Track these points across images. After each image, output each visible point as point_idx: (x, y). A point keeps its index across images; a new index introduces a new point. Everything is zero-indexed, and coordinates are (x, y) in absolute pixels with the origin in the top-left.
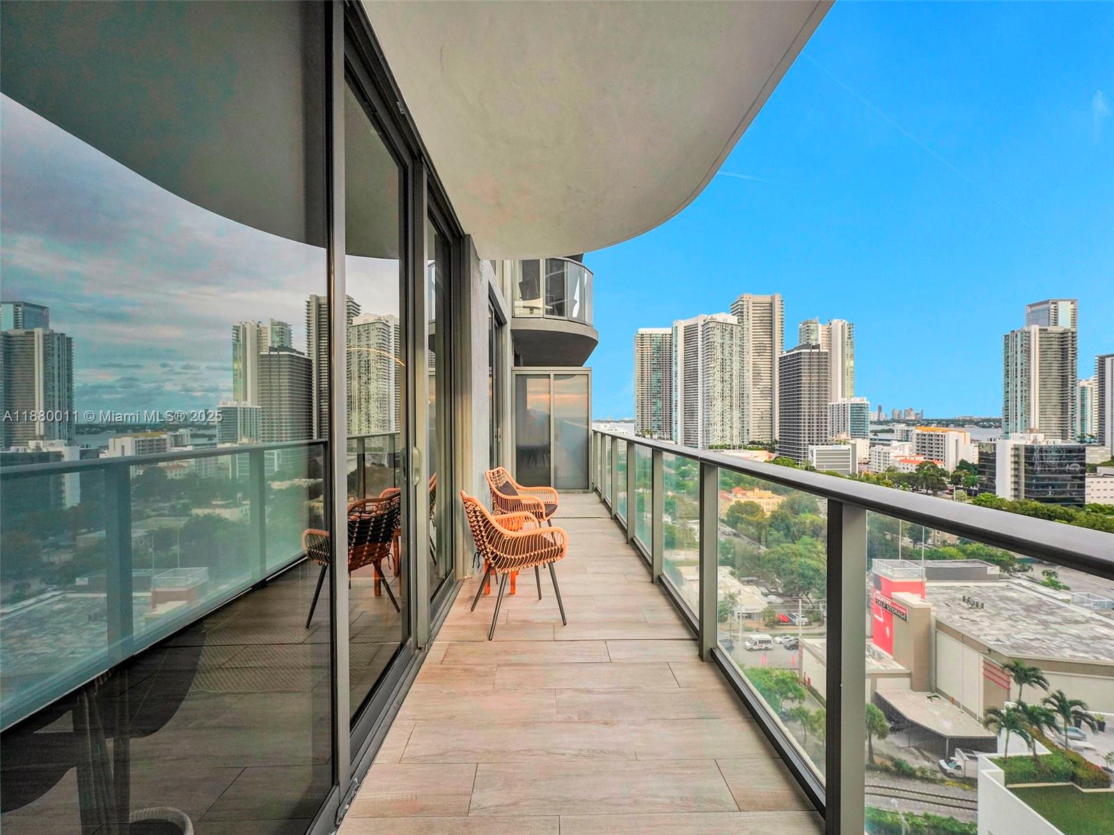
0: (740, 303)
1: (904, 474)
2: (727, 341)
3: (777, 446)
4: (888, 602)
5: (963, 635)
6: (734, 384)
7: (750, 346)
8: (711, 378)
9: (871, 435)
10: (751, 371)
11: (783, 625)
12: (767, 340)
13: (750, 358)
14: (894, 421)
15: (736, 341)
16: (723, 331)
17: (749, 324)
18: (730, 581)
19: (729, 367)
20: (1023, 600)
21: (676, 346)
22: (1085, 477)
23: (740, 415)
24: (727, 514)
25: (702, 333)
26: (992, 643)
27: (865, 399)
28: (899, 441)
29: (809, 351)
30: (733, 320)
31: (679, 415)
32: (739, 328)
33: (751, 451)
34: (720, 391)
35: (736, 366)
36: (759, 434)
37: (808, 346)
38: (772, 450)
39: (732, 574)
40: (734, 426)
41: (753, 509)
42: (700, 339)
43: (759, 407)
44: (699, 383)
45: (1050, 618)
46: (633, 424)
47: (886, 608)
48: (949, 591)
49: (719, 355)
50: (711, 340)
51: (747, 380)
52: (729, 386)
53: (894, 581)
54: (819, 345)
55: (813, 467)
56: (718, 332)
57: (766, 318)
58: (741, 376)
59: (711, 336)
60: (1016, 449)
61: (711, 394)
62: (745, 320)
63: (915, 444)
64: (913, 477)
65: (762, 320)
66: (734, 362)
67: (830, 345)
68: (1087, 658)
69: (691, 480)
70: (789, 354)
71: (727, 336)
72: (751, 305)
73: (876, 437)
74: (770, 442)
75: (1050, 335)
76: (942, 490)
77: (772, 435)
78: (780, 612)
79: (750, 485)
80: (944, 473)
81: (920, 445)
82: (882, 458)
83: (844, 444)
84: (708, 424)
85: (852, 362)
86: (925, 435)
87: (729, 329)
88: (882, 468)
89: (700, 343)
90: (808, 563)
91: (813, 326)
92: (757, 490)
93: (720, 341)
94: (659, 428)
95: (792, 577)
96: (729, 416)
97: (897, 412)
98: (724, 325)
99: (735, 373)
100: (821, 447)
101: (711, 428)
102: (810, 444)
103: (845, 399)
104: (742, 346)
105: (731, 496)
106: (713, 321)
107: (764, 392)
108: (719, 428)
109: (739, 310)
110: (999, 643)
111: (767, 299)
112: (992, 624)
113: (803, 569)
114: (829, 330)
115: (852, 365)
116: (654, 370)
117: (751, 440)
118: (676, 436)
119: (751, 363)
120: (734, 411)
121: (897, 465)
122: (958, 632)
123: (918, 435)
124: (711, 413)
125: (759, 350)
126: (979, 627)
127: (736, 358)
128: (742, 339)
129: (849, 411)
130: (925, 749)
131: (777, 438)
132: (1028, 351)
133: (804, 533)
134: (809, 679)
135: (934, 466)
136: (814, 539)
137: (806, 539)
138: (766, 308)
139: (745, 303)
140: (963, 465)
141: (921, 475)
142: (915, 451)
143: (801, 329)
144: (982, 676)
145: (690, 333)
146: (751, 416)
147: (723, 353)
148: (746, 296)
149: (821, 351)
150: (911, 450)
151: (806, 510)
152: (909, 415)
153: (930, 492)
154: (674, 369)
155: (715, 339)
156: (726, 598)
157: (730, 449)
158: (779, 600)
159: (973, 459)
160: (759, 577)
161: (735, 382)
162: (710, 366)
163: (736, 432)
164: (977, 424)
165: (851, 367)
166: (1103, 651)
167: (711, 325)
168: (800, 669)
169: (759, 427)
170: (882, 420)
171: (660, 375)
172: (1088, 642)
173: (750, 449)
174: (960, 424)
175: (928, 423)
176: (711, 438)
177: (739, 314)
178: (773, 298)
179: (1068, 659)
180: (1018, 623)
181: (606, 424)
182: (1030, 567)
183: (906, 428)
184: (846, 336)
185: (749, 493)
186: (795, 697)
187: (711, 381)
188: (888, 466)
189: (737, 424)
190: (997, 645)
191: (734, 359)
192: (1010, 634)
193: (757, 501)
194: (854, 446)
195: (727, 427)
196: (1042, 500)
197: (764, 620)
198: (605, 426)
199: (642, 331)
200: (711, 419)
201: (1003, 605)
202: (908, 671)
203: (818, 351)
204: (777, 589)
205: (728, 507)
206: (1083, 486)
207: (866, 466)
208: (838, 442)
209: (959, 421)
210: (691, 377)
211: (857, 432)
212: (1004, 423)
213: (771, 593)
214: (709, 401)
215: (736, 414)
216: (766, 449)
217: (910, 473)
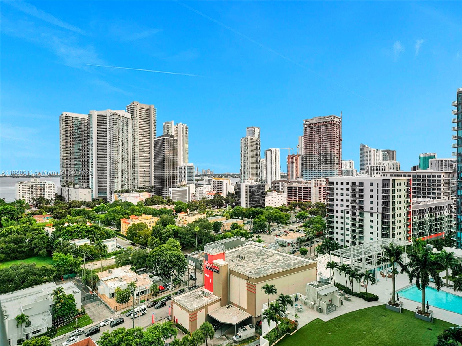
0: (132, 106)
1: (209, 200)
2: (125, 128)
3: (153, 189)
4: (211, 266)
5: (240, 273)
6: (129, 153)
7: (138, 132)
8: (115, 149)
9: (195, 182)
10: (139, 147)
11: (162, 292)
12: (147, 130)
13: (138, 139)
14: (203, 175)
15: (130, 128)
16: (123, 121)
17: (138, 119)
18: (131, 274)
19: (126, 143)
20: (255, 251)
21: (92, 127)
22: (265, 197)
23: (132, 172)
24: (127, 232)
25: (109, 121)
26: (249, 274)
27: (193, 164)
28: (206, 184)
29: (169, 138)
30: (129, 115)
31: (94, 171)
32: (132, 121)
33: (139, 193)
34: (121, 157)
35: (130, 143)
36: (143, 183)
37: (168, 135)
38: (150, 192)
39: (132, 269)
40: (129, 179)
41: (142, 226)
42: (108, 125)
43: (143, 168)
44: (107, 152)
45: (264, 257)
46: (60, 178)
47: (210, 269)
48: (232, 254)
49: (120, 135)
50: (115, 126)
51: (137, 152)
52: (126, 154)
53: (213, 255)
54: (173, 135)
55: (171, 200)
56: (119, 122)
57: (146, 118)
58: (133, 149)
59: (115, 123)
60: (246, 186)
61: (115, 159)
62: (135, 117)
63: (212, 186)
64: (213, 201)
65: (144, 118)
66: (129, 141)
67: (177, 136)
68: (275, 271)
69: (103, 213)
70: (159, 139)
71: (125, 125)
72: (138, 109)
73: (197, 183)
74: (149, 187)
75: (254, 141)
76: (222, 206)
77: (150, 183)
78: (160, 284)
79: (140, 213)
80: (223, 199)
81: (214, 186)
82: (200, 193)
83: (185, 187)
84: (114, 177)
85: (187, 146)
86: (216, 181)
87: (126, 120)
88: (200, 198)
89: (108, 127)
90: (174, 253)
91: (170, 125)
92: (144, 215)
93: (120, 127)
94: (80, 180)
95: (166, 263)
96: (126, 173)
97: (204, 171)
98: (123, 118)
99: (129, 147)
100: (174, 189)
101: (115, 180)
102: (169, 188)
103: (185, 164)
104: (133, 132)
105: (129, 221)
106: (116, 114)
107: (146, 159)
108: (120, 180)
109: (132, 110)
110: (251, 273)
111: (147, 107)
112: (248, 265)
113: (171, 258)
114: (177, 128)
115: (187, 147)
116: (76, 142)
117: (139, 186)
118: (92, 186)
119: (139, 142)
120: (129, 170)
121: (206, 196)
122: (238, 273)
123: (213, 181)
124: (115, 171)
125: (143, 135)
126: (244, 268)
127: (130, 138)
128: (133, 127)
129: (186, 170)
130: (227, 334)
131: (153, 185)
132: (247, 146)
133: (170, 237)
134: (177, 319)
135: (220, 195)
136: (174, 239)
137: (171, 240)
138: (146, 112)
139: (135, 107)
140: (229, 194)
141: (216, 200)
142: (212, 189)
143: (164, 126)
144: (246, 290)
145: (101, 120)
146: (139, 172)
147: (122, 134)
148: (135, 103)
149: (174, 139)
150: (211, 189)
151: (170, 223)
152: (209, 172)
153: (219, 207)
154: (90, 142)
155: (117, 126)
156: (129, 286)
157: (127, 192)
158: (158, 278)
159: (232, 191)
160: (147, 267)
161: (130, 152)
162: (115, 142)
163: (130, 182)
164: (231, 176)
165: (187, 148)
166: (279, 266)
167: (115, 117)
168: (172, 316)
169: (143, 179)
170: (198, 174)
171: (80, 145)
172: (275, 263)
173: (139, 192)
174: (226, 176)
175: (215, 176)
176: (115, 186)
177: (131, 113)
178: (150, 107)
179: (272, 273)
180: (255, 262)
181: (36, 178)
182: (253, 235)
183: (209, 178)
184: (185, 132)
185: (140, 218)
186: (172, 335)
187: (115, 151)
188: (202, 197)
189: (131, 178)
190: (251, 274)
191: (129, 138)
192: (254, 268)
193: (144, 222)
194: (189, 187)
195: (125, 179)
196: (254, 207)
197: (151, 292)
198: (35, 180)
199: (65, 114)
200: (115, 174)
201: (250, 255)
202: (220, 298)
203: (172, 138)
204: (157, 272)
205: (128, 228)
206: (264, 200)
207: (194, 197)
208: (182, 186)
209: (225, 175)
210: (102, 148)
211: (190, 181)
212: (240, 176)
213: (154, 275)
214: (114, 163)
215: (130, 171)
216: (147, 191)
217: (211, 199)
